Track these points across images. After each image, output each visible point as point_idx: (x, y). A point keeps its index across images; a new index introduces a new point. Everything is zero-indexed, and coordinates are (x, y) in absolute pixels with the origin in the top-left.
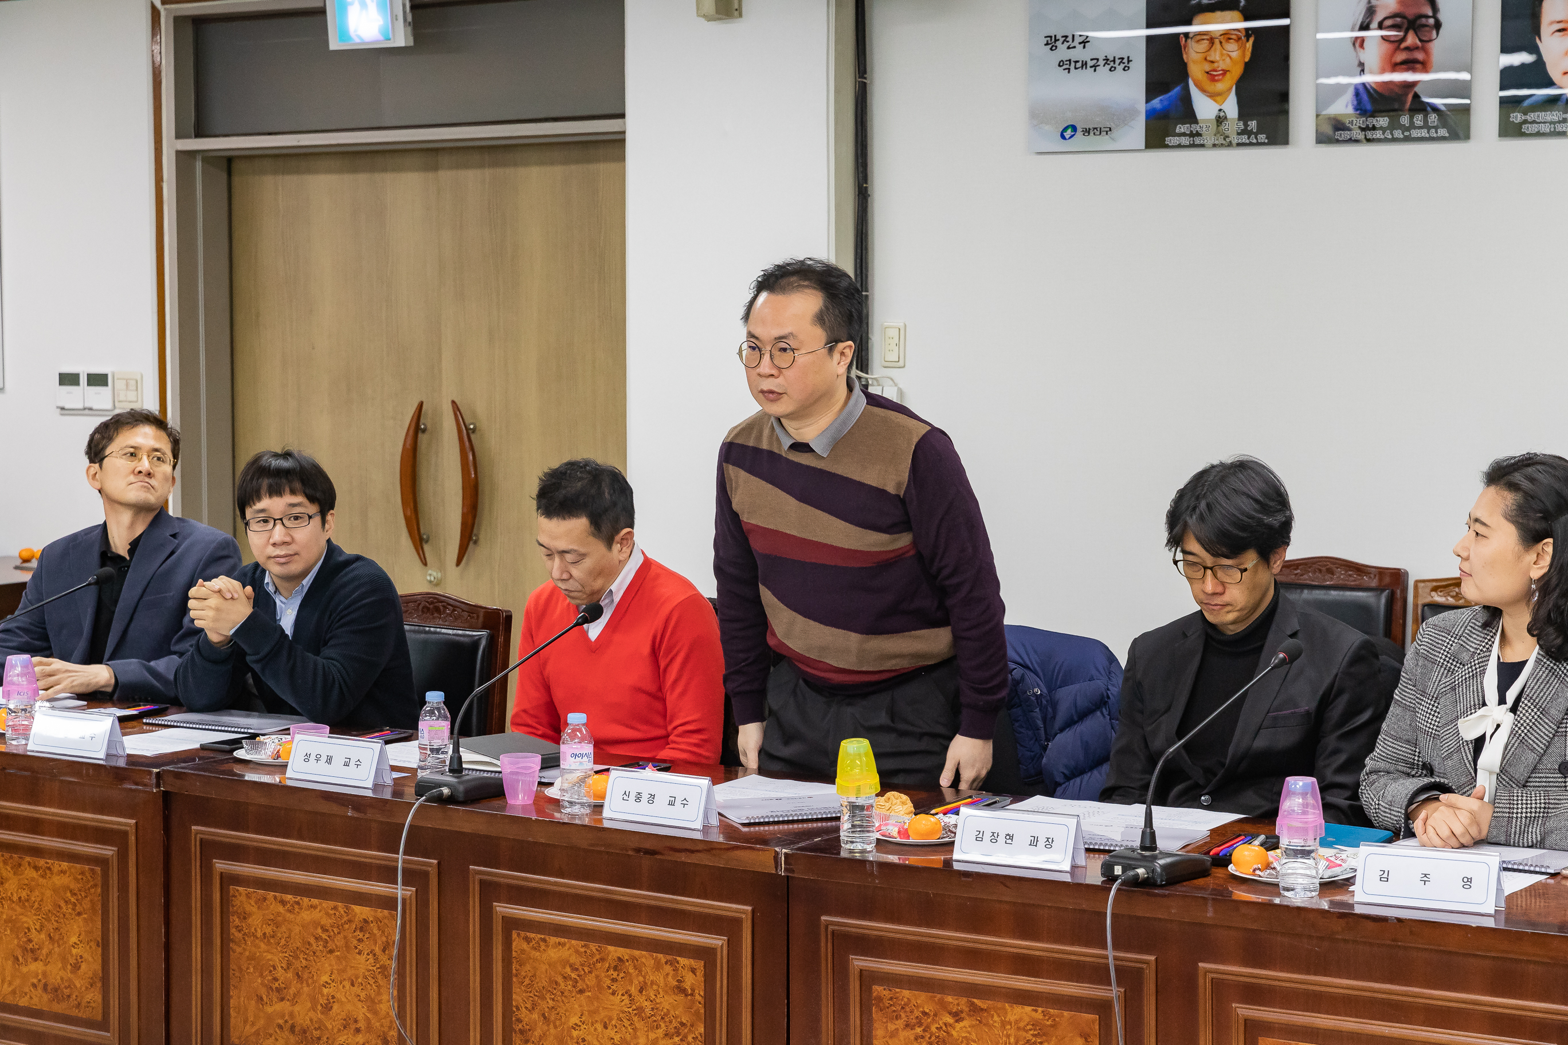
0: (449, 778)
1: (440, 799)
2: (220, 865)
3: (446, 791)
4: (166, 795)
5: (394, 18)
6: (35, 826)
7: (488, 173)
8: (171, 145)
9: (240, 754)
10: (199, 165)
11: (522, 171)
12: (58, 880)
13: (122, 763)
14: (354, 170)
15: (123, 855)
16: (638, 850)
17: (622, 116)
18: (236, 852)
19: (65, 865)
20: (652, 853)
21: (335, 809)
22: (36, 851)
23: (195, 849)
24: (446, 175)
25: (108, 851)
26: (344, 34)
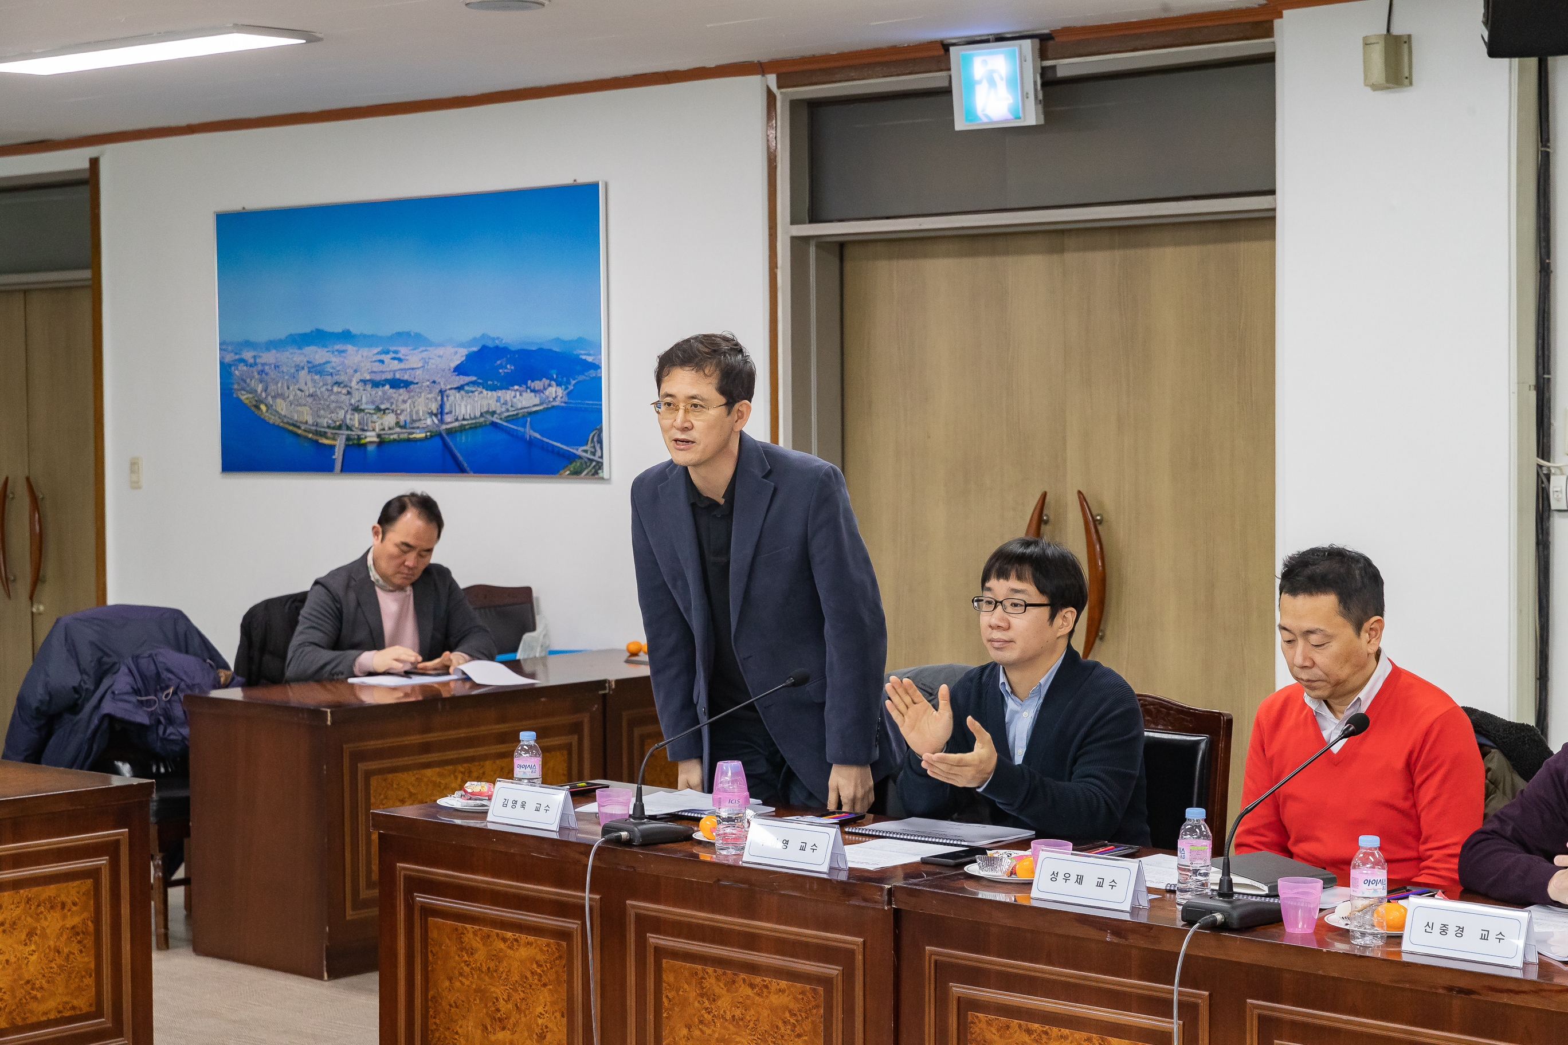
0: (1219, 903)
1: (1216, 928)
2: (957, 989)
3: (1219, 917)
4: (897, 912)
5: (1025, 96)
6: (751, 941)
7: (1118, 254)
8: (786, 231)
9: (972, 869)
10: (812, 250)
11: (1154, 252)
12: (775, 1000)
13: (843, 877)
14: (974, 253)
15: (848, 976)
16: (1450, 989)
17: (1272, 192)
18: (975, 976)
19: (783, 984)
20: (1468, 992)
21: (1092, 933)
22: (752, 968)
23: (929, 971)
24: (1072, 258)
25: (833, 970)
26: (971, 113)
